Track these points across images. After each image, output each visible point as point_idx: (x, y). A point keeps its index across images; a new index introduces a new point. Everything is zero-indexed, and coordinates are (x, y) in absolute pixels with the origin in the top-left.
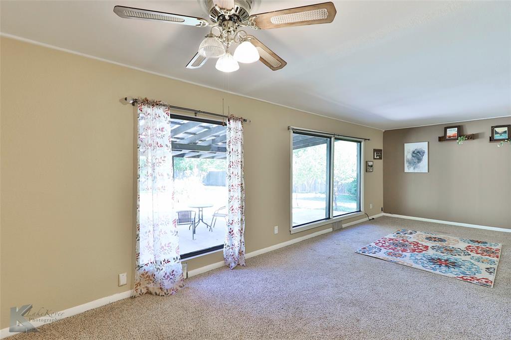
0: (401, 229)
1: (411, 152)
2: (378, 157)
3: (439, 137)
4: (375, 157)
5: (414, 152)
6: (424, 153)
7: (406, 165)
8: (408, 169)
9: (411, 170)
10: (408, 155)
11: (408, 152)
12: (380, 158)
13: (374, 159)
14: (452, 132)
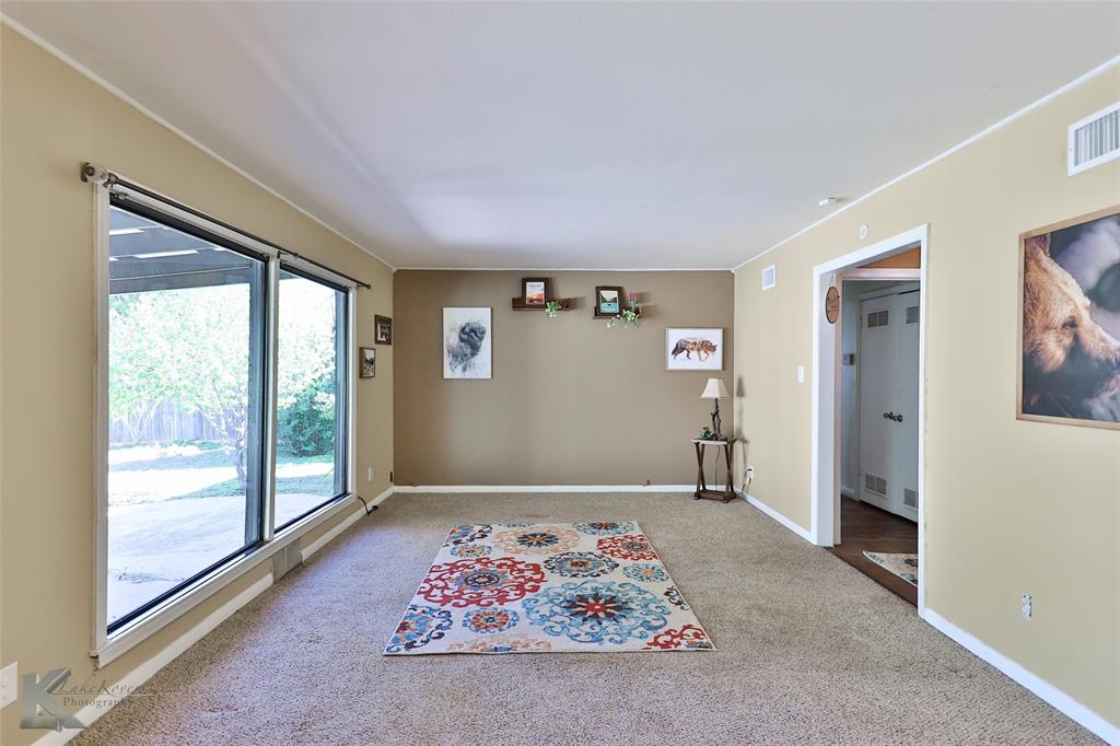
0: (455, 524)
1: (458, 330)
2: (384, 339)
3: (513, 299)
4: (379, 338)
5: (463, 330)
6: (483, 333)
7: (447, 360)
8: (452, 371)
9: (458, 374)
10: (451, 338)
11: (452, 330)
12: (388, 342)
13: (377, 342)
14: (535, 290)
